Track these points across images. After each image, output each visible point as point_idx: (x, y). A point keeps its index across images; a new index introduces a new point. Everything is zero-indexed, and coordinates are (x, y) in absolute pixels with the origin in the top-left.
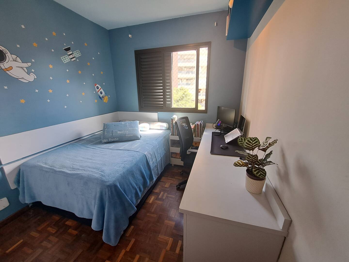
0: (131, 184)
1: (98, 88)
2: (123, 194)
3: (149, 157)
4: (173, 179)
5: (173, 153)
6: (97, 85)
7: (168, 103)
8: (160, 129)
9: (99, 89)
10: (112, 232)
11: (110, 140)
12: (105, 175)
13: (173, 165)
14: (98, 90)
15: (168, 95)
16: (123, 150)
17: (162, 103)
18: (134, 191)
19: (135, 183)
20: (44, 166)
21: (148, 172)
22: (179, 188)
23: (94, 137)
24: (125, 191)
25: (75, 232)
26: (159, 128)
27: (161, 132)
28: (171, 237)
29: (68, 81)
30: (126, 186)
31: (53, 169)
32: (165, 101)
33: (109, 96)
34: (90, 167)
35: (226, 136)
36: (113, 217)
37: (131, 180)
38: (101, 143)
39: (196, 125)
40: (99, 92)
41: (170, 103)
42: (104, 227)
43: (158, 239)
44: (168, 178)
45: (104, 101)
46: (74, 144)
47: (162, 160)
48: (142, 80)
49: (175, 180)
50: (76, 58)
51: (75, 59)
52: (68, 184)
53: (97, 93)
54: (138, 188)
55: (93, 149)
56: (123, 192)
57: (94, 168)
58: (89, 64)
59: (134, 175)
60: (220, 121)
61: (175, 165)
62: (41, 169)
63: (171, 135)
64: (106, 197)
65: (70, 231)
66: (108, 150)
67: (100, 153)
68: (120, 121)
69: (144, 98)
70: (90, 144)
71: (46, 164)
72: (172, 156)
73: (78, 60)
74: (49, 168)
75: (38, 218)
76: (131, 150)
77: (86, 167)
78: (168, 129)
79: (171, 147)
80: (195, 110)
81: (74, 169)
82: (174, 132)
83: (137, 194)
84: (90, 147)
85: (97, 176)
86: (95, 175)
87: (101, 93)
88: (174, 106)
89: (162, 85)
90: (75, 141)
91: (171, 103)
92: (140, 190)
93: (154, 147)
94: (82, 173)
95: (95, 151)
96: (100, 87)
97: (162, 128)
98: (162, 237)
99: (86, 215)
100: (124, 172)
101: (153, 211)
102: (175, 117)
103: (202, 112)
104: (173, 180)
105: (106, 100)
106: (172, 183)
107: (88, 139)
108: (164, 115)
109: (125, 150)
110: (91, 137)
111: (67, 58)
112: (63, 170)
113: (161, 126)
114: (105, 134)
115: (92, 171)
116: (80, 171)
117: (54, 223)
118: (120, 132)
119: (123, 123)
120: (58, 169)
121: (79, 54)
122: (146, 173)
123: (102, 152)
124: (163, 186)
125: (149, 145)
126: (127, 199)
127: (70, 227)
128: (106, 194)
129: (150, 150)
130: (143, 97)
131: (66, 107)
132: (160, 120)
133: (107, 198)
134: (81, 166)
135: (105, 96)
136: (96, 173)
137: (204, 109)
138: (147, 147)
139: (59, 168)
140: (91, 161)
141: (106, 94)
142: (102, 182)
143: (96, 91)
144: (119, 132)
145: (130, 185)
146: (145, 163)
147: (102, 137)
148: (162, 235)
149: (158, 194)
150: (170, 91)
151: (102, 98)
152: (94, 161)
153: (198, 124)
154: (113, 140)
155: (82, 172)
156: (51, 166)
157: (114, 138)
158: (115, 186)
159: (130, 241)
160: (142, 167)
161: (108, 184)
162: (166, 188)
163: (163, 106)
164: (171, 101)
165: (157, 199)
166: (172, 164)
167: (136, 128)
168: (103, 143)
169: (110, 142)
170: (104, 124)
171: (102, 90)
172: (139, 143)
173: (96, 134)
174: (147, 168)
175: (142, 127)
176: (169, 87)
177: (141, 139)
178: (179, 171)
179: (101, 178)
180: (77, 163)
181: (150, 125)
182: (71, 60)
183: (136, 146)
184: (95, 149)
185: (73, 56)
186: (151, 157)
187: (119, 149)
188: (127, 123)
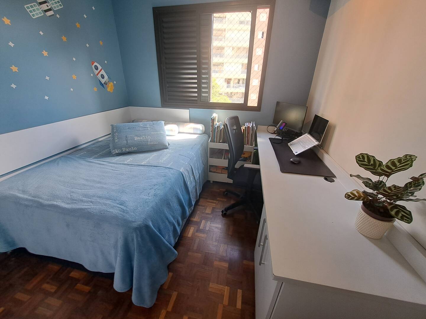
0: (167, 219)
1: (97, 68)
2: (158, 236)
3: (186, 174)
4: (215, 201)
5: (213, 166)
6: (96, 64)
7: (203, 95)
8: (193, 133)
9: (99, 70)
10: (146, 290)
11: (124, 150)
12: (128, 209)
13: (212, 182)
14: (97, 72)
15: (204, 83)
16: (148, 166)
17: (196, 95)
18: (171, 228)
19: (172, 216)
20: (21, 196)
21: (187, 197)
22: (225, 214)
23: (98, 145)
24: (160, 231)
25: (87, 288)
26: (192, 131)
27: (195, 137)
28: (226, 286)
29: (45, 53)
30: (160, 224)
31: (39, 202)
32: (199, 92)
33: (115, 82)
34: (100, 197)
35: (291, 145)
36: (146, 272)
37: (166, 213)
38: (110, 154)
39: (247, 128)
40: (99, 75)
41: (207, 95)
42: (134, 287)
43: (210, 290)
44: (208, 200)
45: (109, 90)
46: (68, 156)
47: (200, 178)
48: (166, 58)
49: (218, 202)
50: (54, 11)
51: (51, 13)
52: (68, 226)
53: (96, 76)
54: (176, 221)
55: (100, 164)
56: (158, 234)
57: (107, 199)
58: (78, 25)
59: (170, 205)
60: (284, 122)
61: (213, 181)
62: (17, 201)
63: (210, 142)
64: (134, 244)
65: (79, 286)
66: (124, 166)
67: (112, 171)
68: (133, 122)
69: (168, 87)
70: (94, 157)
71: (24, 192)
72: (211, 170)
73: (58, 16)
74: (30, 200)
75: (25, 270)
76: (159, 166)
77: (94, 196)
78: (204, 133)
79: (210, 158)
80: (243, 107)
81: (73, 201)
82: (214, 138)
83: (175, 230)
84: (94, 161)
85: (115, 211)
86: (111, 210)
87: (103, 77)
88: (214, 99)
89: (196, 66)
90: (67, 152)
91: (209, 95)
92: (179, 224)
93: (191, 159)
94: (89, 208)
95: (103, 168)
96: (100, 68)
97: (196, 132)
98: (213, 287)
99: (102, 268)
100: (156, 203)
101: (195, 248)
102: (216, 117)
103: (252, 109)
104: (215, 203)
105: (110, 88)
106: (214, 206)
107: (89, 148)
108: (198, 112)
109: (151, 166)
110: (93, 144)
111: (38, 9)
112: (55, 203)
113: (194, 129)
114: (116, 141)
115: (105, 204)
116: (85, 204)
117: (51, 276)
118: (139, 138)
119: (141, 124)
120: (46, 202)
121: (58, 4)
122: (183, 198)
123: (115, 169)
124: (204, 211)
125: (183, 156)
126: (164, 243)
127: (77, 281)
128: (133, 240)
129: (186, 164)
130: (168, 85)
131: (47, 98)
132: (192, 120)
133: (136, 246)
134: (86, 196)
135: (109, 82)
136: (113, 207)
137: (256, 105)
138: (181, 161)
139: (48, 200)
140: (99, 185)
141: (111, 79)
142: (125, 223)
143: (93, 73)
144: (136, 138)
145: (167, 221)
146: (183, 184)
147: (111, 145)
148: (213, 284)
149: (198, 224)
150: (207, 76)
151: (104, 84)
152: (104, 186)
153: (248, 127)
154: (128, 150)
155: (89, 206)
156: (33, 197)
157: (130, 147)
158: (147, 227)
159: (170, 296)
160: (179, 191)
161: (135, 225)
162: (208, 214)
163: (196, 100)
164: (209, 92)
165: (198, 230)
166: (210, 181)
167: (162, 132)
168: (114, 154)
169: (124, 153)
170: (112, 126)
171: (103, 72)
172: (169, 155)
173: (100, 140)
174: (184, 192)
175: (169, 130)
176: (206, 71)
177: (170, 147)
178: (221, 190)
179: (122, 215)
180: (77, 189)
181: (178, 127)
182: (45, 14)
183: (164, 159)
184: (103, 164)
185: (47, 6)
186: (188, 175)
187: (141, 165)
188: (148, 124)
